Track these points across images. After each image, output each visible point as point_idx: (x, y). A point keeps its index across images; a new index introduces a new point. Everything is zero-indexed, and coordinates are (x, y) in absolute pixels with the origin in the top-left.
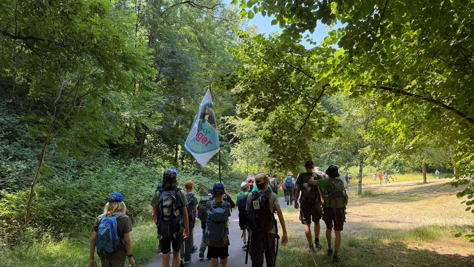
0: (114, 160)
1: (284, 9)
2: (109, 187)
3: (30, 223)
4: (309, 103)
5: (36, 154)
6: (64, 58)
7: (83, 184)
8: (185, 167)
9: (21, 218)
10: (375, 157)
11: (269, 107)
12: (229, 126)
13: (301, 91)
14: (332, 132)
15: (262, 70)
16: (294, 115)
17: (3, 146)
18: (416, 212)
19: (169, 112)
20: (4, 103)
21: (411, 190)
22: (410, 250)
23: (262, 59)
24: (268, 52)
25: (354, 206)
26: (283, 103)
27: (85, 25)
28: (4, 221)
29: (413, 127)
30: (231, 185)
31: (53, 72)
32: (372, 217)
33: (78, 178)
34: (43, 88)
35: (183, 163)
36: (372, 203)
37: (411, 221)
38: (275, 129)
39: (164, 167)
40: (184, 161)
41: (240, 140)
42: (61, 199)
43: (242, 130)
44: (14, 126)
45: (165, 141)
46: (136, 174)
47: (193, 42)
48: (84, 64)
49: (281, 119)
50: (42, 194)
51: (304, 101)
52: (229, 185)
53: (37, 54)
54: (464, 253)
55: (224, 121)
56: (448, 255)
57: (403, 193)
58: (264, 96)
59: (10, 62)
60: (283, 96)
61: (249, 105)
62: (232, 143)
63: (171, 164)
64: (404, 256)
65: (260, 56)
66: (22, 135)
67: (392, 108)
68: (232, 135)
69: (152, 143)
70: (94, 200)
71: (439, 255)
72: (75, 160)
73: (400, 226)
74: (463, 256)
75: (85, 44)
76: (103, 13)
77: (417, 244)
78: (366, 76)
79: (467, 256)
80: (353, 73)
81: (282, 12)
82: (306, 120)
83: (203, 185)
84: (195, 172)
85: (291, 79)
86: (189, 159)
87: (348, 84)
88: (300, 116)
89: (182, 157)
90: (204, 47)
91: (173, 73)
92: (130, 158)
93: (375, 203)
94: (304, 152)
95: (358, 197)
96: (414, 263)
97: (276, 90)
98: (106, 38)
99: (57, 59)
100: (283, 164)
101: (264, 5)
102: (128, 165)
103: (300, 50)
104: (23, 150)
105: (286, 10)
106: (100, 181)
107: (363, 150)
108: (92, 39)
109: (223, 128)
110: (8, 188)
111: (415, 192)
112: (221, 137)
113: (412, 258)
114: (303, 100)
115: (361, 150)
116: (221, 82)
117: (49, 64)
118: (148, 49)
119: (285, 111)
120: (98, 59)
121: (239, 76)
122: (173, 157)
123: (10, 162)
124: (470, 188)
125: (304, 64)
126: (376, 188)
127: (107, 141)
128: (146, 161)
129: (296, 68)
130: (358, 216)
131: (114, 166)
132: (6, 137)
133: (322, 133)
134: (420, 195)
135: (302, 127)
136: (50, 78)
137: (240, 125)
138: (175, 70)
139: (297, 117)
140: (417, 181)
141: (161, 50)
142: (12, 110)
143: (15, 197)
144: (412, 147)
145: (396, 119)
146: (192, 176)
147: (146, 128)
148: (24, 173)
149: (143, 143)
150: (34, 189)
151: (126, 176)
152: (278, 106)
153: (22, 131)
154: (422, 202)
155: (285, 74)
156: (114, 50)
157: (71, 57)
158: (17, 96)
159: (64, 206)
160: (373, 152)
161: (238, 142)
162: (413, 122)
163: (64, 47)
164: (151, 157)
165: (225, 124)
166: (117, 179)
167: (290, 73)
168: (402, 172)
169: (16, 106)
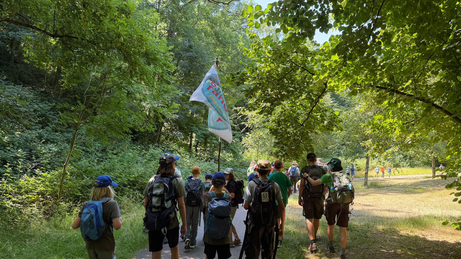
0: (134, 145)
1: (286, 20)
2: (131, 169)
3: (62, 199)
4: (312, 99)
5: (65, 139)
6: (94, 53)
7: (107, 166)
8: (198, 154)
9: (54, 195)
10: (376, 150)
11: (275, 102)
12: (241, 116)
13: (305, 87)
14: (333, 126)
15: (269, 69)
16: (299, 109)
17: (37, 130)
18: (416, 203)
19: (185, 102)
20: (38, 92)
21: (417, 183)
22: (401, 236)
23: (269, 59)
24: (275, 53)
25: (357, 196)
26: (288, 98)
27: (113, 26)
28: (40, 196)
29: (413, 123)
30: (241, 172)
31: (84, 65)
32: (373, 206)
33: (102, 161)
34: (75, 80)
35: (196, 150)
36: (376, 193)
37: (410, 211)
38: (281, 122)
39: (179, 154)
40: (198, 148)
41: (252, 130)
42: (88, 179)
43: (254, 120)
44: (46, 112)
45: (181, 129)
46: (154, 159)
47: (209, 36)
48: (111, 58)
49: (286, 112)
50: (72, 174)
51: (308, 97)
52: (240, 172)
53: (71, 50)
54: (451, 240)
55: (236, 111)
56: (436, 241)
57: (409, 185)
58: (271, 91)
59: (47, 56)
60: (288, 92)
61: (257, 100)
62: (244, 133)
63: (186, 150)
64: (394, 240)
65: (268, 56)
66: (53, 120)
67: (389, 106)
68: (244, 125)
69: (169, 131)
70: (117, 180)
71: (427, 241)
72: (99, 145)
73: (397, 214)
74: (450, 243)
75: (113, 41)
76: (129, 14)
77: (410, 231)
78: (360, 78)
79: (454, 242)
80: (347, 75)
81: (285, 22)
82: (309, 115)
83: (215, 171)
84: (208, 159)
85: (297, 76)
86: (203, 147)
87: (343, 84)
88: (304, 110)
89: (196, 144)
90: (219, 41)
91: (190, 66)
92: (148, 144)
93: (379, 193)
94: (307, 143)
95: (363, 187)
96: (402, 247)
97: (283, 87)
98: (131, 36)
99: (87, 54)
100: (286, 154)
101: (269, 16)
102: (147, 150)
103: (305, 52)
104: (54, 134)
105: (288, 20)
106: (122, 164)
107: (365, 143)
108: (119, 38)
109: (236, 118)
110: (42, 168)
111: (420, 185)
112: (233, 127)
113: (401, 243)
114: (306, 96)
115: (363, 143)
116: (232, 79)
117: (80, 58)
118: (168, 46)
119: (290, 105)
120: (124, 55)
121: (248, 74)
122: (188, 144)
123: (43, 145)
124: (458, 181)
125: (309, 63)
126: (383, 180)
127: (130, 129)
128: (163, 147)
129: (301, 67)
130: (359, 205)
131: (135, 151)
132: (40, 122)
133: (324, 126)
134: (424, 188)
135: (305, 121)
136: (81, 70)
137: (251, 116)
138: (192, 63)
139: (301, 111)
140: (425, 175)
141: (180, 44)
142: (44, 98)
143: (49, 176)
144: (411, 142)
145: (392, 115)
146: (205, 162)
147: (164, 117)
148: (55, 155)
149: (161, 130)
150: (66, 169)
151: (146, 160)
152: (283, 101)
153: (53, 117)
154: (424, 195)
155: (290, 73)
156: (138, 48)
157: (100, 52)
158: (48, 85)
159: (91, 185)
160: (374, 145)
161: (250, 132)
162: (413, 118)
163: (95, 44)
164: (168, 143)
165: (237, 114)
166: (137, 163)
167: (295, 71)
168: (412, 166)
169: (47, 94)
